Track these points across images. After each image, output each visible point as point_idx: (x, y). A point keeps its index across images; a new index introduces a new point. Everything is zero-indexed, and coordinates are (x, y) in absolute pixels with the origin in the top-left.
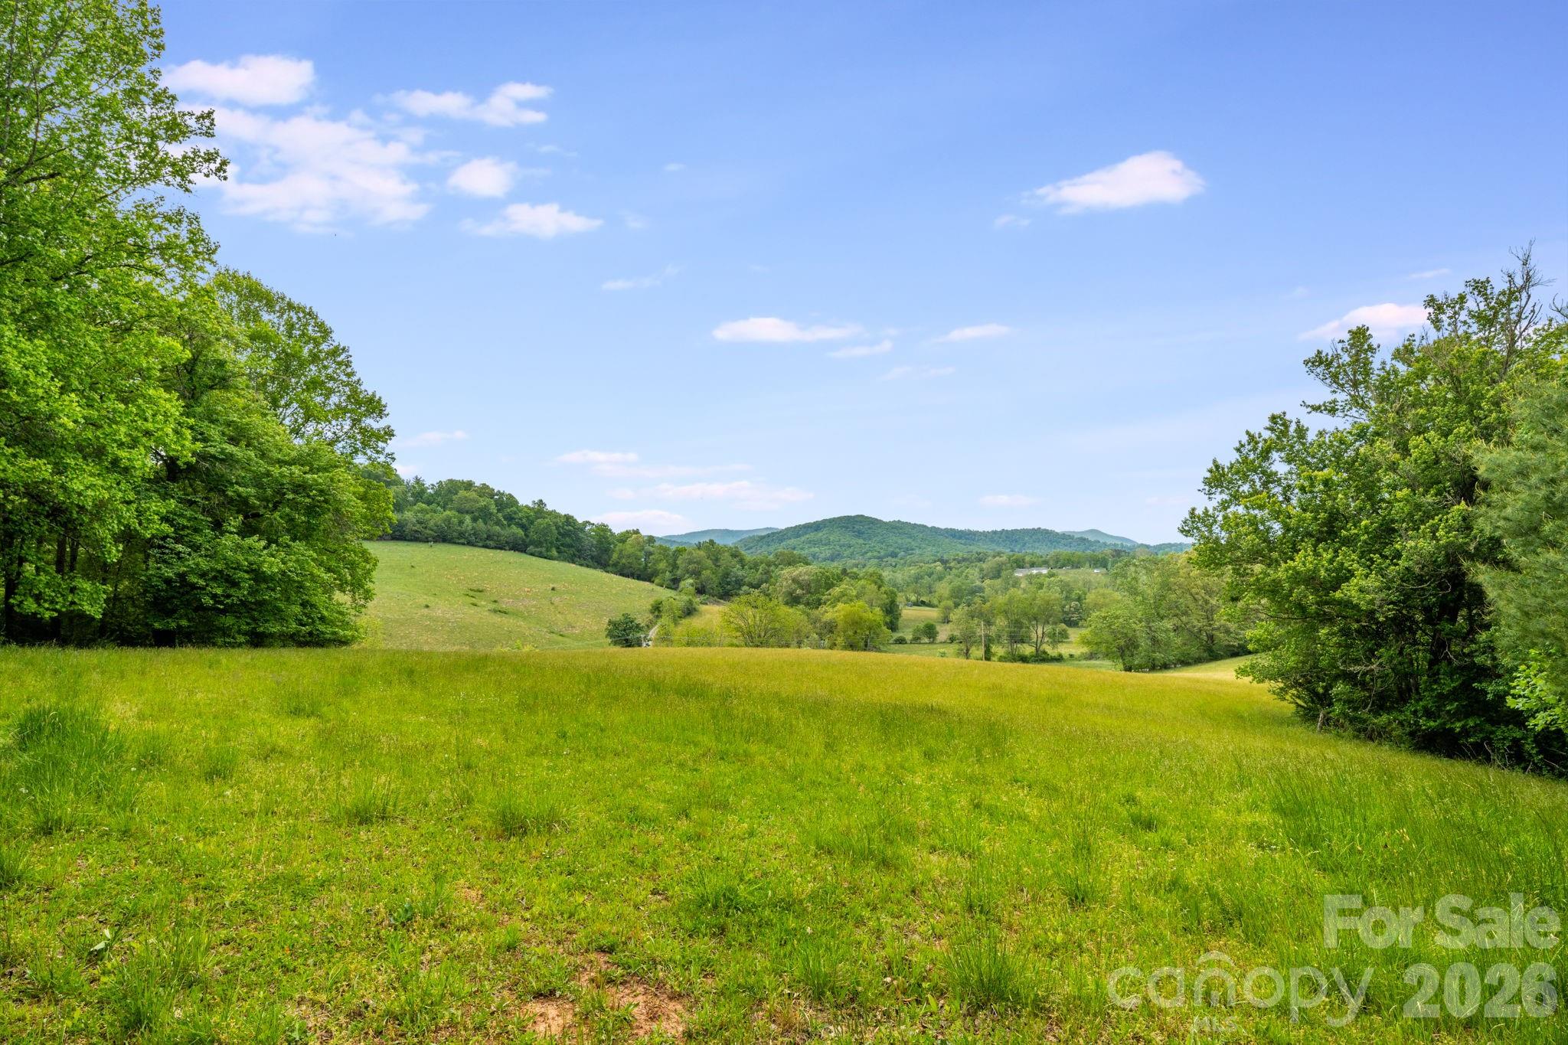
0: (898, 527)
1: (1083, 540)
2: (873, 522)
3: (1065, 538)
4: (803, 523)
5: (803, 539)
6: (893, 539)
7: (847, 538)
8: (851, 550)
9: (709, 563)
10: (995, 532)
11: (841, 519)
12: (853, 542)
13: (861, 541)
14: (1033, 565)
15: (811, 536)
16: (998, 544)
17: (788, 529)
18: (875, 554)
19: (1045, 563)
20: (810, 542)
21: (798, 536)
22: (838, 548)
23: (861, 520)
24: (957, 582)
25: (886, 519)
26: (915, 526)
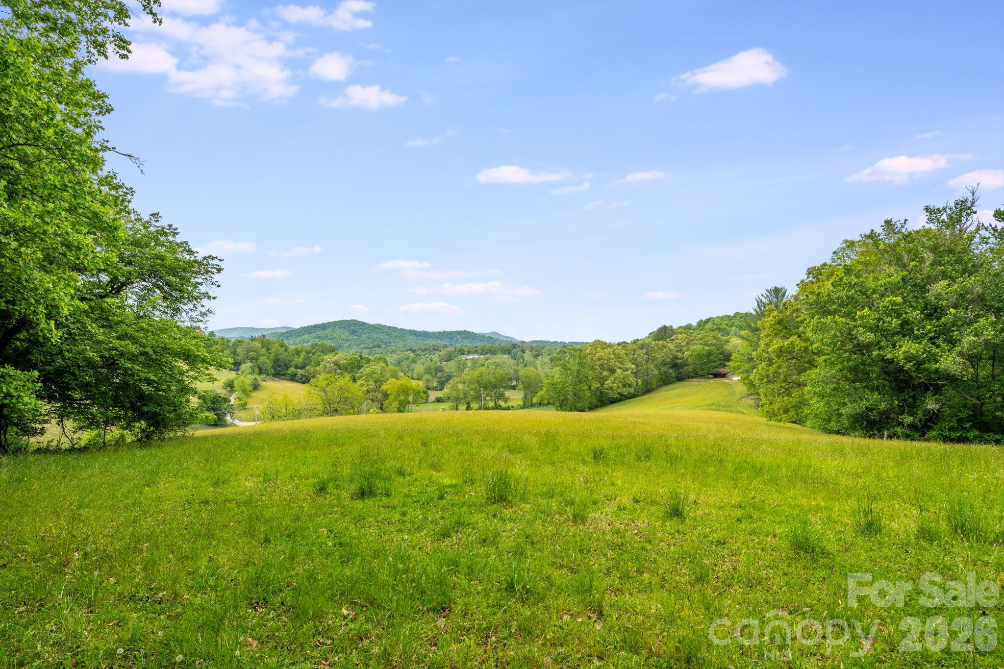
0: (378, 328)
1: (490, 338)
2: (363, 325)
3: (480, 337)
4: (313, 324)
5: (314, 335)
6: (375, 336)
7: (345, 335)
8: (349, 343)
9: (264, 351)
10: (440, 333)
11: (340, 322)
12: (350, 337)
13: (355, 337)
14: (469, 353)
15: (321, 333)
16: (442, 340)
17: (302, 328)
18: (367, 346)
19: (476, 352)
20: (319, 337)
21: (310, 333)
22: (340, 341)
23: (354, 323)
24: (428, 364)
25: (371, 323)
26: (390, 328)
